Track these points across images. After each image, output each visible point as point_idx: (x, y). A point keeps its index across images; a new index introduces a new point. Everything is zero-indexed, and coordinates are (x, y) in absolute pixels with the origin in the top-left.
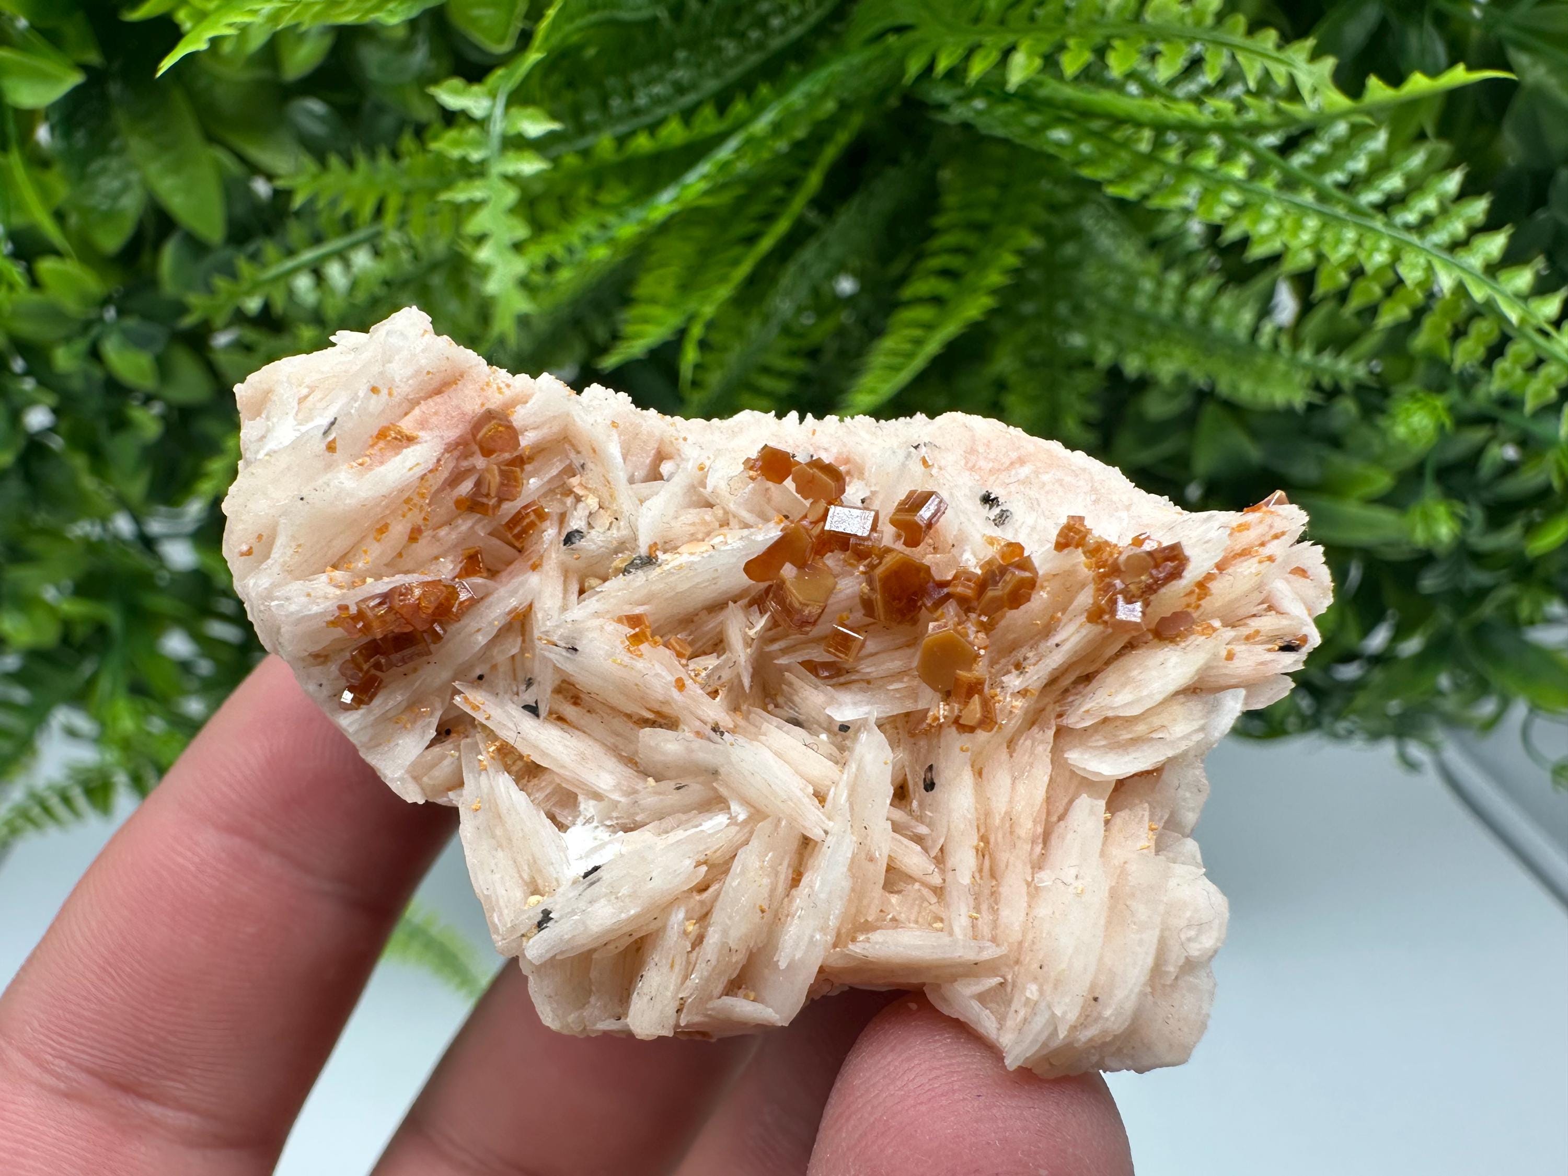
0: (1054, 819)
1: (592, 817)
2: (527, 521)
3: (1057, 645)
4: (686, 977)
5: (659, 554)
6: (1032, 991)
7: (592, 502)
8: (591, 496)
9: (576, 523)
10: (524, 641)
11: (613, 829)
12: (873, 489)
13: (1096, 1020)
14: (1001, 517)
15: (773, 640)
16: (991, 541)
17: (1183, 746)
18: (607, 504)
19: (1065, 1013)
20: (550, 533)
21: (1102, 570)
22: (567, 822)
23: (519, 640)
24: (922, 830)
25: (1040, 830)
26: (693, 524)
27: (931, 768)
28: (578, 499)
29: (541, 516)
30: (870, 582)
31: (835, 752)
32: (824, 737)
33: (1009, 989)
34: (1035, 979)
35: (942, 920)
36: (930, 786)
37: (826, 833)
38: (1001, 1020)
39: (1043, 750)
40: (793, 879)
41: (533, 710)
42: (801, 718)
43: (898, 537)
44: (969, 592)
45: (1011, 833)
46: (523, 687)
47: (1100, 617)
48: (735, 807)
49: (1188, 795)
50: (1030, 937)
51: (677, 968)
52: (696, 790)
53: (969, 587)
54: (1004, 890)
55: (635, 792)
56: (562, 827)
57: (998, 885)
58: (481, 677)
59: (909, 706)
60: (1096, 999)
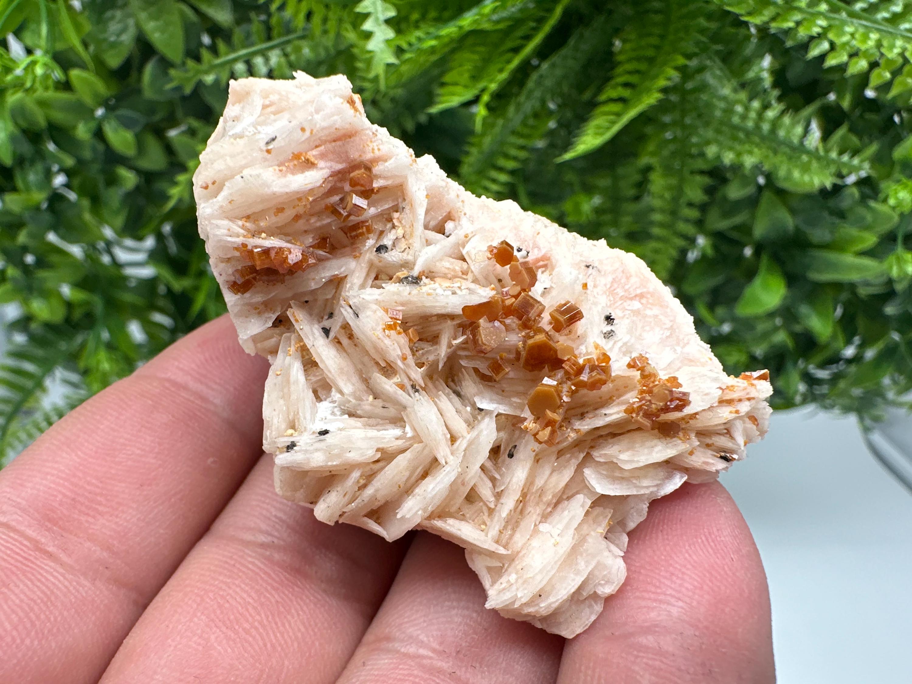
0: (565, 497)
1: (335, 401)
2: (360, 231)
3: (605, 414)
4: (350, 503)
5: (424, 278)
6: (513, 577)
7: (400, 232)
8: (401, 228)
9: (387, 241)
10: (336, 292)
11: (344, 412)
12: (553, 285)
13: (536, 605)
14: (609, 333)
15: (464, 349)
16: (597, 347)
17: (642, 492)
18: (407, 237)
19: (521, 597)
20: (370, 242)
21: (644, 388)
22: (323, 397)
23: (334, 291)
24: (497, 476)
25: (554, 501)
26: (448, 269)
27: (515, 446)
28: (394, 227)
29: (369, 230)
30: (525, 343)
31: (471, 419)
32: (469, 409)
33: (503, 571)
34: (516, 573)
35: (486, 525)
36: (511, 456)
37: (446, 463)
38: (493, 583)
39: (574, 463)
40: (422, 475)
41: (326, 331)
42: (462, 393)
43: (551, 323)
44: (572, 371)
45: (540, 496)
46: (326, 317)
47: (631, 413)
48: (408, 429)
49: (635, 514)
50: (523, 552)
51: (347, 497)
52: (392, 412)
53: (573, 369)
54: (523, 524)
55: (361, 400)
56: (318, 399)
57: (521, 519)
58: (307, 302)
59: (517, 413)
60: (540, 596)
